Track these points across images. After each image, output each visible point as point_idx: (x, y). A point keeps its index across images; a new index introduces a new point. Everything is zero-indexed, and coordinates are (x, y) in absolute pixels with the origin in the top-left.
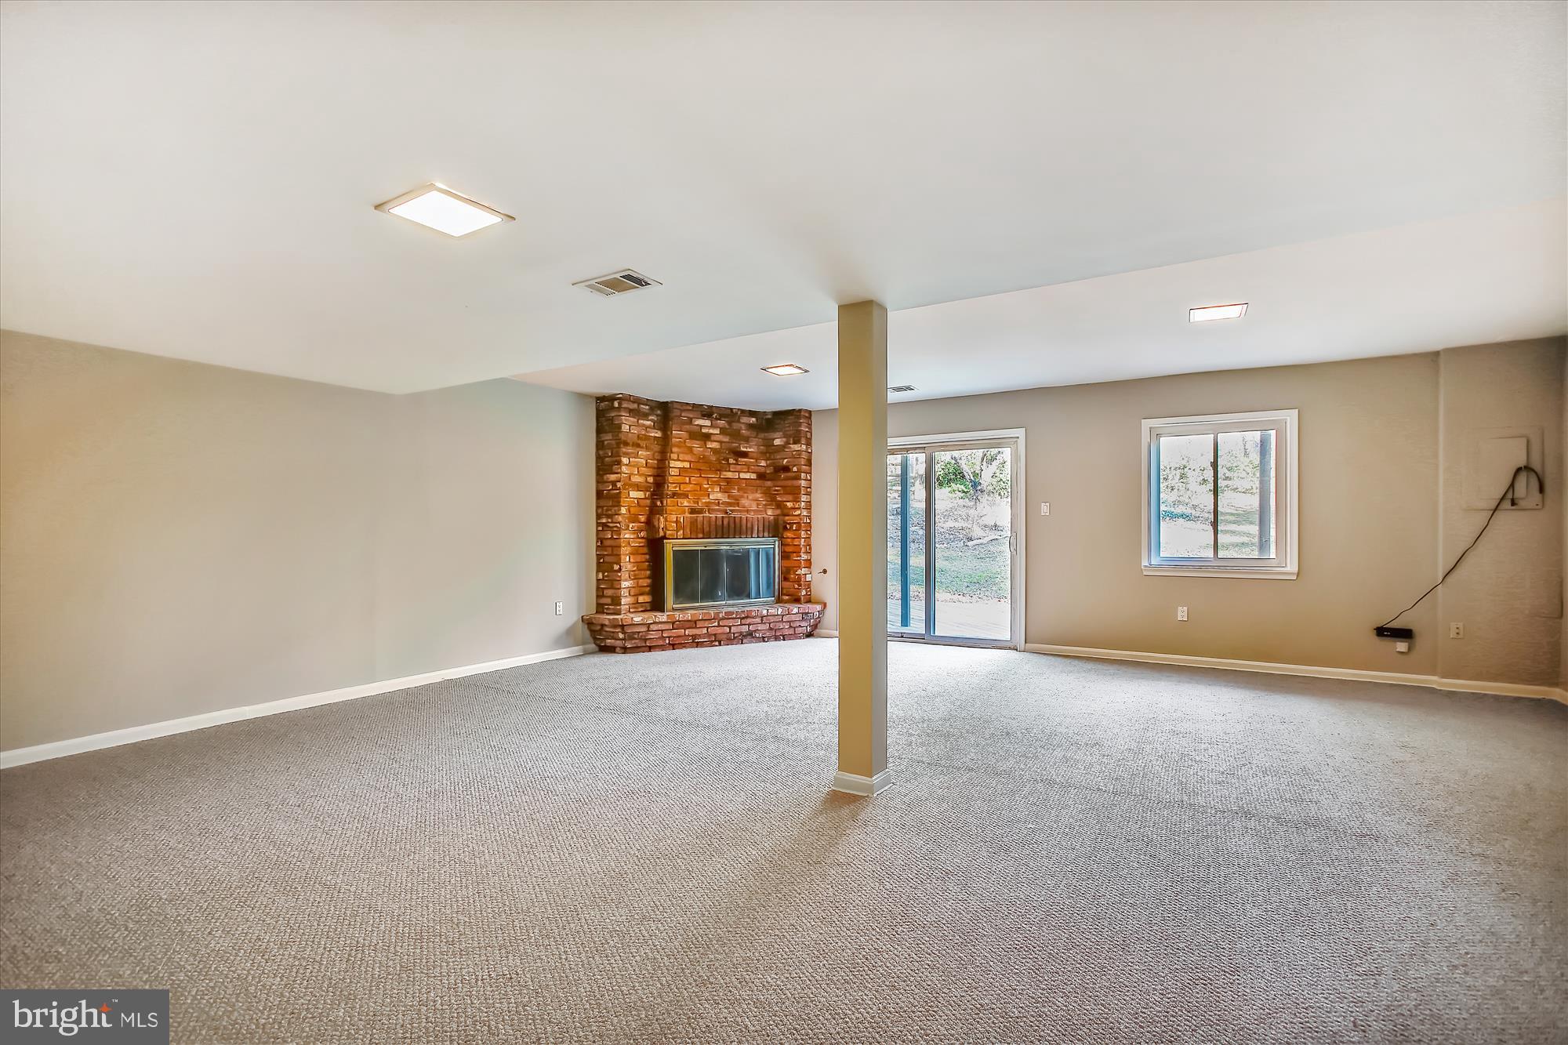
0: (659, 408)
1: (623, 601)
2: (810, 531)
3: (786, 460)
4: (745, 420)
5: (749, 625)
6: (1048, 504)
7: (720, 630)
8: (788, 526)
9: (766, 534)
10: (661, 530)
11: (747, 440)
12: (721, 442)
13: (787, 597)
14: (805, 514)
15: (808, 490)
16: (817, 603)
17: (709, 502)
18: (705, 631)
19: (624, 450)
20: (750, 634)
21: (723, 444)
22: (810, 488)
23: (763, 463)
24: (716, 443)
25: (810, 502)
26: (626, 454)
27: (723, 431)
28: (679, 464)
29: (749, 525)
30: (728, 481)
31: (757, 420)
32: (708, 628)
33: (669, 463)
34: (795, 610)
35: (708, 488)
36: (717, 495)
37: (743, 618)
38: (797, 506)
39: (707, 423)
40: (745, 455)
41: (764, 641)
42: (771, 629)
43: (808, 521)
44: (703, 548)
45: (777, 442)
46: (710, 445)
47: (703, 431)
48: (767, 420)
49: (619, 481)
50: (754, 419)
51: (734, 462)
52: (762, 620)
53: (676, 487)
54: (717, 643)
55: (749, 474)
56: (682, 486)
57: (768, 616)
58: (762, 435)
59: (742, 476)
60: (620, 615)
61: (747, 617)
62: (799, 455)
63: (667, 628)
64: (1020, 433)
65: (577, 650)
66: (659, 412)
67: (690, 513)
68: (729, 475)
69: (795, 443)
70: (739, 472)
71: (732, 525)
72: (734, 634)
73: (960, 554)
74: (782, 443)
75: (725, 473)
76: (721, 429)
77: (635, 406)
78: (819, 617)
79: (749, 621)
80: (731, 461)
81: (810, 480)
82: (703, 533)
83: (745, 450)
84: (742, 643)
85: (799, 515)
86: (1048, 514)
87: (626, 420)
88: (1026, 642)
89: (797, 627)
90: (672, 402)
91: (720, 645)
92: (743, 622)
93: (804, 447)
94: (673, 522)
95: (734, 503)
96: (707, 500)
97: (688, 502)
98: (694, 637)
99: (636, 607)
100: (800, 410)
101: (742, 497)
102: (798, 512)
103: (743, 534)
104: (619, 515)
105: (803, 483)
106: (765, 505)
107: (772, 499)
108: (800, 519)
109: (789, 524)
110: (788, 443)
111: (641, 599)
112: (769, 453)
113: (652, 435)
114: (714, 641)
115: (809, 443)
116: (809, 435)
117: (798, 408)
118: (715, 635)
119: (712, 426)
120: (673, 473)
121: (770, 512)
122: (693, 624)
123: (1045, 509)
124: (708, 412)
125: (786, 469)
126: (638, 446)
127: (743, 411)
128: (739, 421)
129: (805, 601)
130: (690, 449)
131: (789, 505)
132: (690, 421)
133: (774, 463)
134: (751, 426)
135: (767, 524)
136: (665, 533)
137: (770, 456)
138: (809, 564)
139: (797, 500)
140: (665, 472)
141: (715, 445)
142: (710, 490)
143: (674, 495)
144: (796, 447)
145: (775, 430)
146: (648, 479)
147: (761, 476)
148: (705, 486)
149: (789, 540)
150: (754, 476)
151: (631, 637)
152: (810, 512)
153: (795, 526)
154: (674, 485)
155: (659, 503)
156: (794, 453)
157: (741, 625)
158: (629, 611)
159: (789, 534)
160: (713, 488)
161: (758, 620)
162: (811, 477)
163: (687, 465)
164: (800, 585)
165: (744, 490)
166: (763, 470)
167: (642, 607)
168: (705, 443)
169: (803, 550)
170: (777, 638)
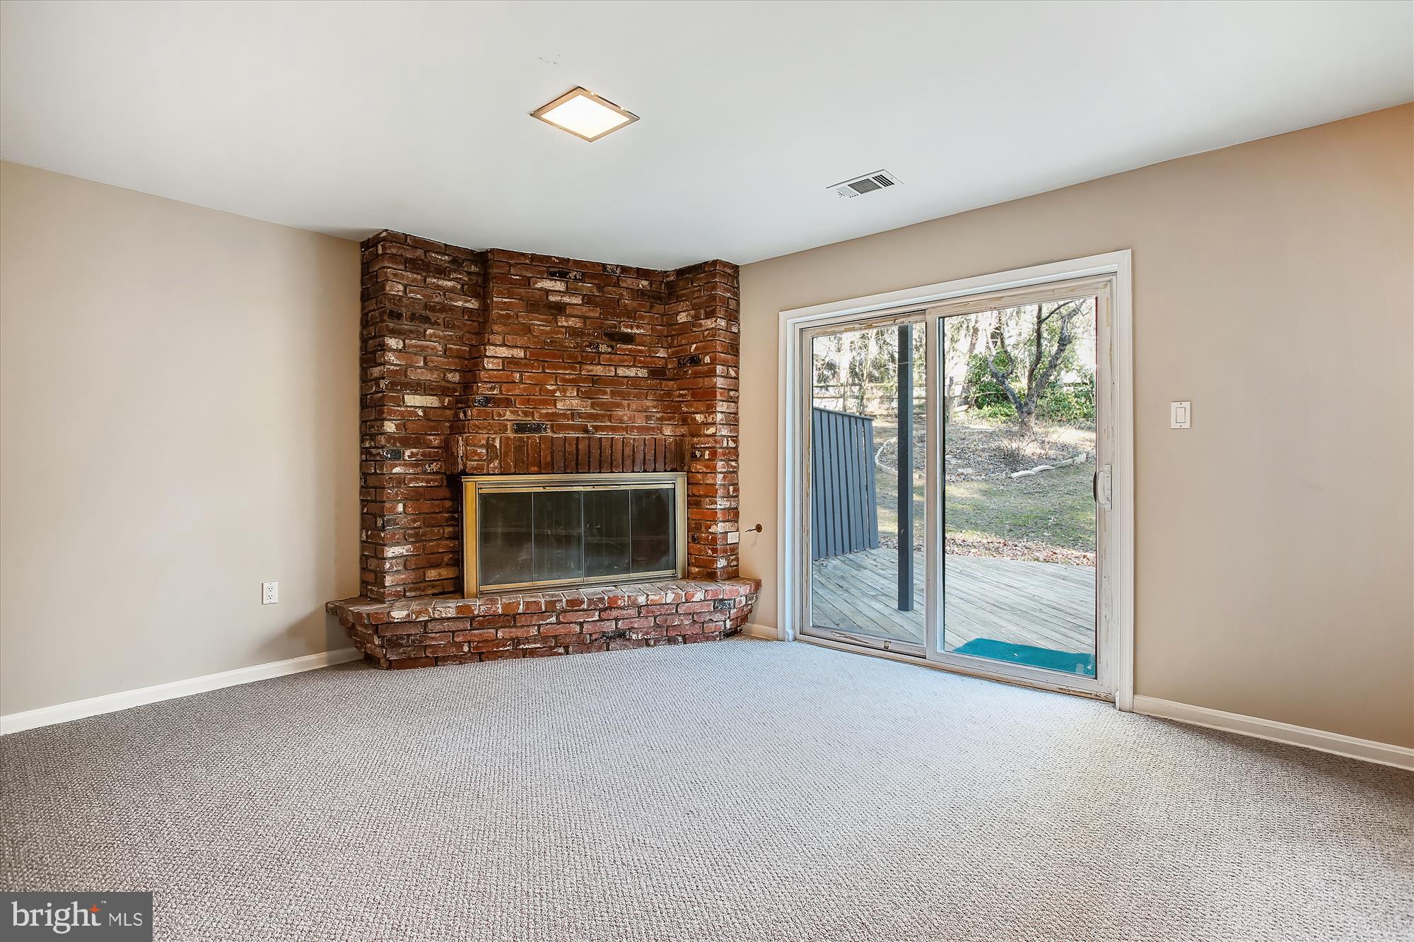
0: (472, 262)
1: (388, 581)
2: (736, 461)
3: (694, 346)
4: (628, 282)
5: (617, 620)
6: (1187, 405)
7: (561, 630)
8: (698, 454)
9: (660, 465)
10: (460, 460)
11: (631, 315)
12: (584, 318)
13: (697, 570)
14: (725, 432)
15: (732, 393)
16: (745, 580)
17: (554, 414)
18: (534, 631)
19: (391, 325)
20: (621, 635)
21: (588, 321)
22: (737, 390)
23: (662, 353)
24: (577, 320)
25: (736, 414)
26: (395, 333)
27: (588, 300)
28: (504, 352)
29: (628, 451)
30: (595, 380)
31: (651, 284)
32: (539, 626)
33: (485, 350)
34: (699, 596)
35: (554, 391)
36: (569, 402)
37: (605, 610)
38: (710, 420)
39: (559, 286)
40: (629, 339)
41: (648, 645)
42: (657, 626)
43: (732, 444)
44: (541, 490)
45: (682, 318)
46: (563, 322)
47: (552, 298)
48: (669, 285)
49: (384, 378)
50: (645, 283)
51: (610, 350)
52: (639, 613)
53: (492, 389)
54: (561, 650)
55: (634, 369)
56: (505, 387)
57: (647, 605)
58: (659, 308)
59: (621, 372)
60: (383, 602)
61: (610, 608)
62: (713, 336)
63: (461, 627)
64: (1119, 262)
65: (314, 660)
66: (473, 268)
67: (516, 431)
68: (598, 370)
69: (707, 318)
70: (616, 367)
71: (595, 452)
72: (591, 635)
73: (1002, 487)
74: (690, 319)
75: (590, 368)
76: (584, 296)
77: (420, 253)
78: (746, 605)
79: (614, 613)
80: (603, 348)
81: (737, 378)
82: (540, 467)
83: (629, 331)
84: (608, 650)
85: (714, 435)
86: (1187, 425)
87: (395, 275)
88: (1135, 693)
89: (707, 622)
90: (492, 251)
91: (567, 653)
92: (604, 615)
93: (723, 323)
94: (482, 446)
95: (603, 416)
96: (554, 411)
97: (512, 412)
98: (516, 641)
99: (420, 589)
100: (715, 262)
101: (619, 405)
102: (711, 431)
103: (617, 467)
104: (382, 434)
105: (720, 382)
106: (661, 419)
107: (672, 410)
108: (716, 441)
109: (699, 449)
110: (697, 317)
111: (432, 574)
112: (671, 336)
113: (460, 304)
114: (554, 648)
115: (733, 316)
116: (732, 304)
117: (711, 259)
118: (555, 637)
119: (567, 292)
120: (490, 366)
121: (668, 431)
122: (510, 618)
123: (1179, 415)
124: (559, 268)
125: (695, 360)
126: (426, 320)
127: (625, 269)
128: (617, 285)
129: (725, 576)
130: (528, 329)
131: (699, 418)
132: (527, 282)
133: (677, 352)
134: (642, 293)
135: (661, 449)
136: (465, 465)
137: (672, 340)
138: (733, 515)
139: (710, 410)
140: (477, 365)
141: (572, 322)
142: (558, 394)
143: (488, 400)
144: (709, 323)
145: (679, 299)
146: (449, 376)
147: (657, 373)
148: (549, 387)
149: (699, 476)
150: (643, 373)
151: (393, 643)
152: (737, 431)
153: (707, 452)
154: (489, 386)
155: (462, 415)
156: (706, 333)
157: (601, 620)
158: (404, 596)
159: (699, 467)
160: (564, 391)
161: (633, 612)
162: (737, 373)
163: (519, 353)
164: (715, 551)
165: (624, 395)
166: (660, 364)
167: (433, 587)
168: (556, 319)
169: (720, 492)
170: (671, 641)
